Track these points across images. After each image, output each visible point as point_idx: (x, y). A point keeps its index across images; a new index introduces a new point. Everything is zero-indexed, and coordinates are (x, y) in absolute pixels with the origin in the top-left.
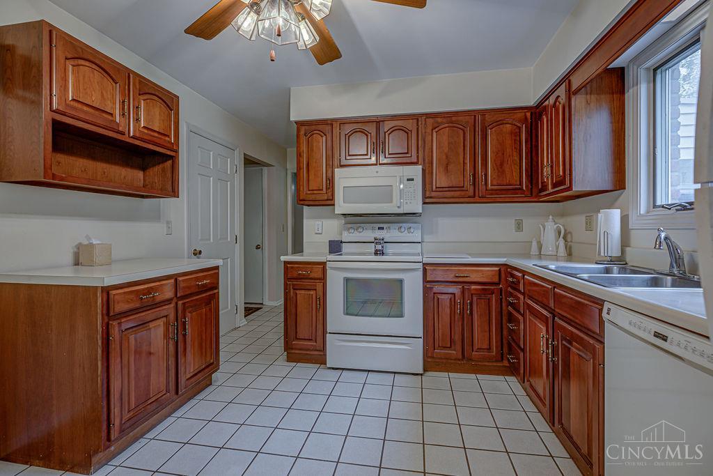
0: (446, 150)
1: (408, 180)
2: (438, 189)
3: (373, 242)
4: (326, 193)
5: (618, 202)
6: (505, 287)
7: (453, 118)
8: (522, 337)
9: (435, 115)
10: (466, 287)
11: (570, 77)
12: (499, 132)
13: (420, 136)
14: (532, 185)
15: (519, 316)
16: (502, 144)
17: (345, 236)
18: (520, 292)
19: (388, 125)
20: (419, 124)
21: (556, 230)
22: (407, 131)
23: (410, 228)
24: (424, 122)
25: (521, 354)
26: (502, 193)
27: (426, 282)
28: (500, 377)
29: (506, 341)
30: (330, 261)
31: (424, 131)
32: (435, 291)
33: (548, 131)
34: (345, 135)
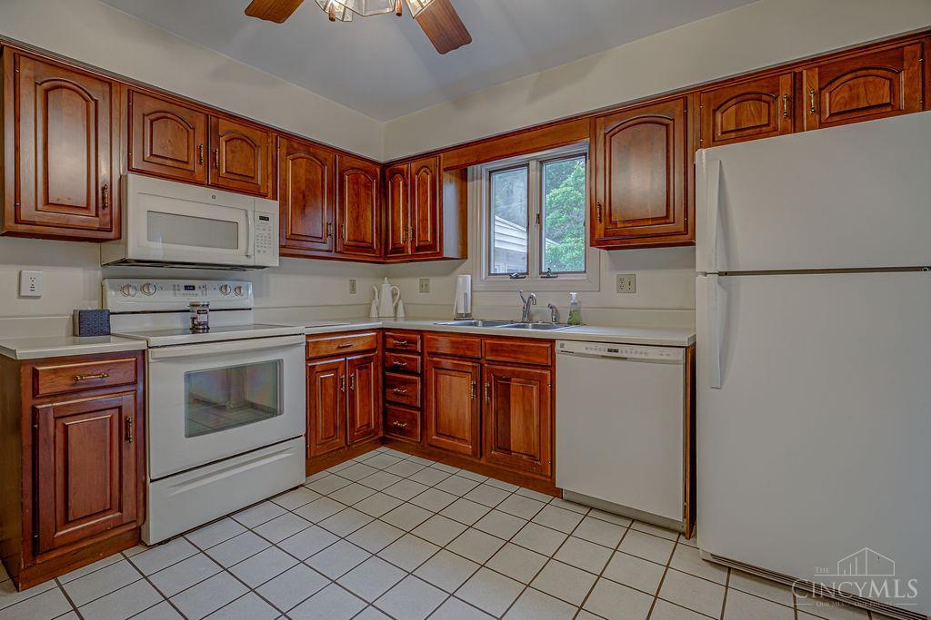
0: (303, 187)
1: (262, 218)
2: (293, 237)
3: (188, 311)
4: (97, 215)
5: (460, 269)
6: (381, 354)
7: (311, 149)
8: (419, 397)
9: (289, 137)
10: (348, 358)
11: (441, 155)
12: (355, 182)
13: (270, 159)
14: (381, 245)
15: (414, 378)
16: (357, 195)
17: (115, 300)
18: (415, 352)
19: (225, 125)
20: (270, 140)
21: (392, 292)
22: (253, 146)
23: (240, 288)
24: (274, 141)
25: (419, 414)
26: (356, 250)
27: (308, 360)
28: (373, 453)
29: (380, 411)
30: (158, 347)
31: (274, 153)
32: (317, 369)
33: (407, 195)
34: (144, 115)
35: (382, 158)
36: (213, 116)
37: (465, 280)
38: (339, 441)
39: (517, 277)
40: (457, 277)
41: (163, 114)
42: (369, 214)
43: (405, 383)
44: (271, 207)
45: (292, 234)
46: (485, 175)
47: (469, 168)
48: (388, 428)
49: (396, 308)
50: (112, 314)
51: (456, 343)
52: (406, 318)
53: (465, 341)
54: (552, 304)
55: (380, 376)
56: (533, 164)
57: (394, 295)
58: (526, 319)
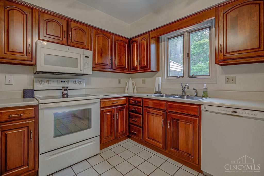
0: (101, 46)
1: (86, 57)
2: (98, 64)
3: (61, 90)
4: (27, 56)
5: (157, 75)
6: (128, 105)
7: (104, 33)
8: (141, 123)
9: (97, 29)
10: (116, 107)
11: (150, 33)
12: (120, 45)
13: (90, 36)
14: (129, 67)
15: (139, 115)
16: (120, 49)
17: (37, 86)
18: (140, 106)
19: (73, 25)
20: (90, 30)
21: (133, 83)
22: (83, 31)
23: (80, 82)
24: (91, 30)
25: (141, 129)
26: (120, 69)
27: (101, 108)
28: (125, 141)
29: (128, 126)
30: (43, 104)
31: (91, 35)
32: (104, 111)
33: (138, 49)
34: (44, 20)
35: (129, 37)
36: (69, 21)
37: (158, 79)
38: (113, 137)
39: (179, 78)
40: (156, 78)
41: (51, 20)
42: (125, 56)
43: (136, 117)
44: (90, 53)
45: (97, 63)
46: (166, 40)
47: (160, 37)
48: (130, 133)
49: (134, 89)
50: (35, 90)
51: (156, 103)
52: (137, 92)
53: (160, 103)
54: (195, 88)
55: (128, 113)
56: (186, 34)
57: (133, 84)
58: (183, 94)
